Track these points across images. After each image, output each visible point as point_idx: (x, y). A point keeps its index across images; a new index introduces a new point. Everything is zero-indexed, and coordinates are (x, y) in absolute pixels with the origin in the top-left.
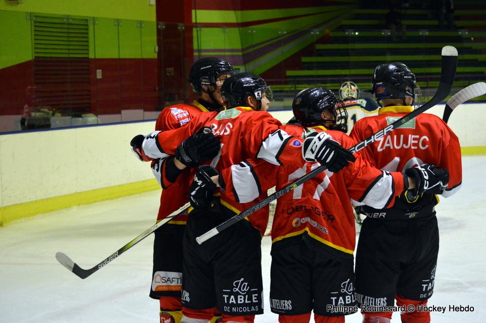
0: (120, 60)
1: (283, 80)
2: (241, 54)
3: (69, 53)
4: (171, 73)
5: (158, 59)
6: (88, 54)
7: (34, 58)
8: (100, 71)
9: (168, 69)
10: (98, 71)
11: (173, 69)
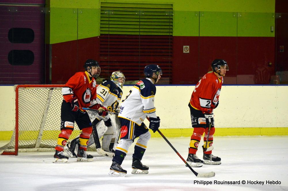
7: (100, 35)
8: (188, 47)
9: (280, 47)
10: (184, 46)
11: (283, 46)
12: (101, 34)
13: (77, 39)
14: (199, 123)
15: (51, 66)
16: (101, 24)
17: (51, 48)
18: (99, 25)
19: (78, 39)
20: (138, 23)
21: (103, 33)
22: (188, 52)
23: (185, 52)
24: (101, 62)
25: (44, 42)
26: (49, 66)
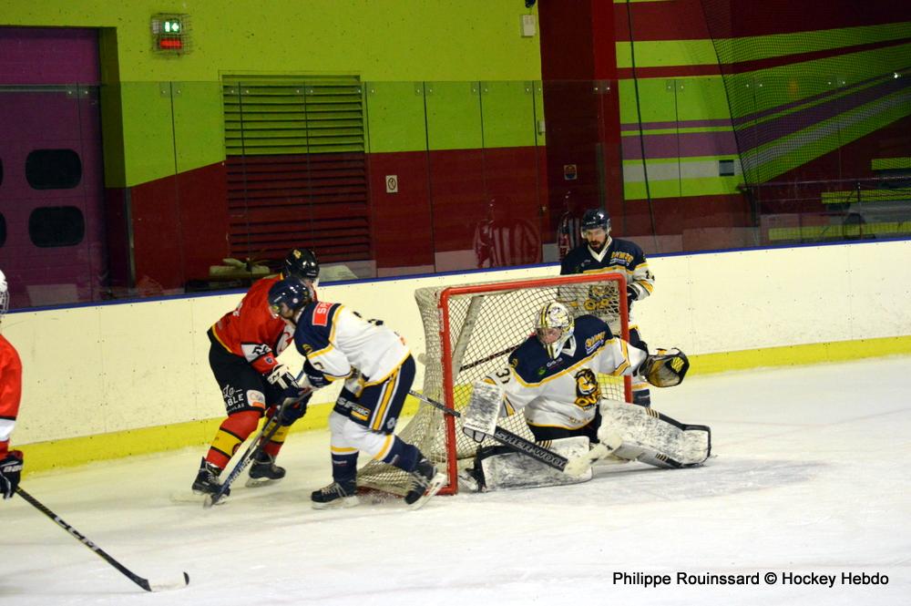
0: (428, 153)
1: (840, 181)
2: (730, 129)
3: (308, 146)
4: (573, 175)
5: (547, 147)
6: (362, 144)
7: (225, 159)
8: (395, 177)
9: (565, 167)
10: (388, 178)
11: (575, 166)
12: (228, 156)
13: (175, 173)
14: (251, 403)
15: (132, 245)
16: (227, 130)
17: (128, 197)
18: (222, 135)
19: (179, 172)
20: (303, 125)
21: (233, 152)
22: (396, 190)
23: (389, 191)
24: (232, 225)
25: (104, 184)
26: (128, 244)
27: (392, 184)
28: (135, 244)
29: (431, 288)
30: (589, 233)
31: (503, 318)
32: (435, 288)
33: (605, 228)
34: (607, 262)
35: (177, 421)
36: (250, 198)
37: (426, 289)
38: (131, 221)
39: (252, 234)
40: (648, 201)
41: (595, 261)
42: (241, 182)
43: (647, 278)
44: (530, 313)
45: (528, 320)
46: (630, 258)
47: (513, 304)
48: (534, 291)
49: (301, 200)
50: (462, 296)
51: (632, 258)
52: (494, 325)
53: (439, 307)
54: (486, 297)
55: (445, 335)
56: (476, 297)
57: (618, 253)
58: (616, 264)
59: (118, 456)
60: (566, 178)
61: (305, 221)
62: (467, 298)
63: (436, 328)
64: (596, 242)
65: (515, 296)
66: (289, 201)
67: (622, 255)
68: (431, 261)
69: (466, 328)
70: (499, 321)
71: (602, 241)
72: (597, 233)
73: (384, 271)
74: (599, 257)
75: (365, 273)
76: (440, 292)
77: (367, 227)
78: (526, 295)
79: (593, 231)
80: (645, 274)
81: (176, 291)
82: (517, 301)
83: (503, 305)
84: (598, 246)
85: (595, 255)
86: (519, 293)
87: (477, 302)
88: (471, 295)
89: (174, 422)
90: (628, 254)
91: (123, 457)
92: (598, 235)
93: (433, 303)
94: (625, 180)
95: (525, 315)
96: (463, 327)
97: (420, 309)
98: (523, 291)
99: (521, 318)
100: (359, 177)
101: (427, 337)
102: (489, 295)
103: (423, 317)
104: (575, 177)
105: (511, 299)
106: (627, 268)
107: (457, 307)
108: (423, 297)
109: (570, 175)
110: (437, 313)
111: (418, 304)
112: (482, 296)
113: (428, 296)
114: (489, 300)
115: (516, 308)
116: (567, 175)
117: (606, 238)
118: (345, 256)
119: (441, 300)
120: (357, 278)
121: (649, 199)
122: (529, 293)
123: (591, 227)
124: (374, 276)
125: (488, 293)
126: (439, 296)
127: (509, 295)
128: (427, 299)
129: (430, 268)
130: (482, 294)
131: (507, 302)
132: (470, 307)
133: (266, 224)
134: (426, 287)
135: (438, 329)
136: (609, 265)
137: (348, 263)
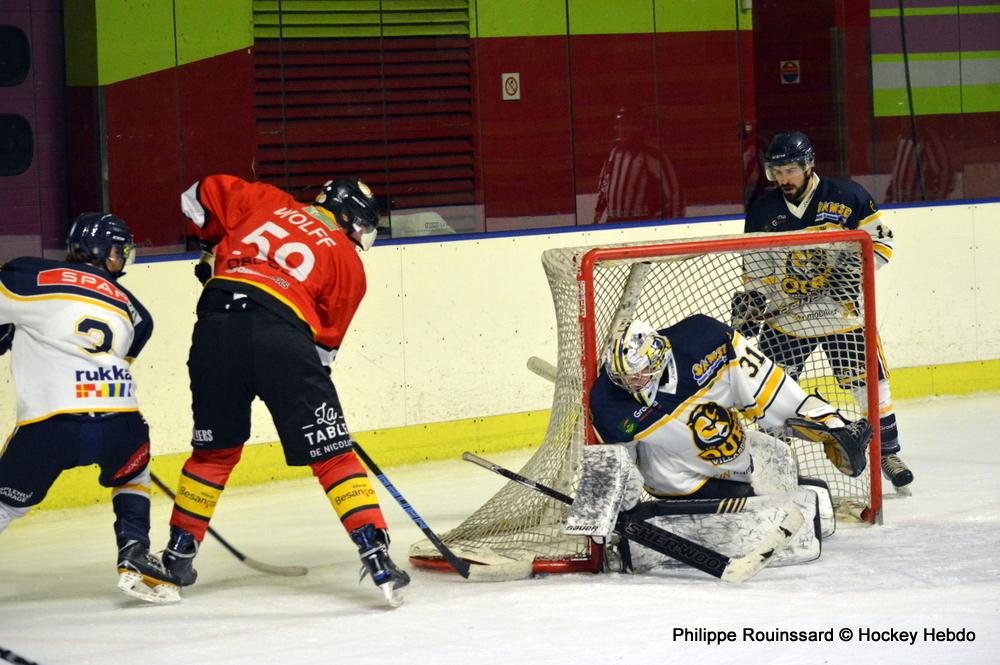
0: (568, 38)
3: (382, 25)
4: (795, 77)
5: (755, 32)
6: (466, 24)
7: (252, 43)
8: (516, 76)
9: (782, 64)
10: (505, 76)
11: (797, 63)
12: (257, 40)
13: (174, 65)
15: (106, 176)
17: (102, 102)
18: (249, 6)
19: (180, 63)
21: (265, 34)
22: (517, 96)
23: (506, 97)
24: (261, 147)
25: (64, 80)
26: (100, 174)
27: (511, 86)
28: (109, 176)
29: (568, 250)
30: (779, 172)
31: (680, 297)
32: (575, 248)
33: (802, 164)
34: (809, 219)
35: (171, 452)
36: (289, 106)
37: (559, 250)
38: (104, 139)
39: (293, 161)
40: (911, 118)
41: (791, 216)
42: (276, 80)
43: (881, 236)
44: (722, 290)
45: (719, 302)
46: (846, 211)
47: (697, 276)
48: (729, 256)
49: (369, 110)
50: (616, 262)
51: (850, 210)
52: (667, 307)
53: (579, 278)
54: (653, 265)
55: (588, 324)
56: (638, 264)
57: (826, 205)
58: (826, 220)
59: (79, 504)
60: (784, 82)
61: (373, 142)
62: (625, 265)
63: (574, 311)
64: (789, 186)
65: (700, 264)
66: (350, 111)
67: (834, 207)
68: (571, 208)
69: (622, 312)
70: (674, 302)
71: (798, 183)
72: (789, 171)
73: (495, 223)
74: (798, 211)
75: (466, 224)
76: (581, 256)
77: (470, 153)
78: (716, 263)
79: (784, 168)
80: (877, 232)
81: (173, 248)
82: (703, 271)
83: (681, 278)
84: (794, 191)
85: (792, 208)
86: (706, 259)
87: (640, 271)
88: (630, 262)
89: (166, 452)
90: (843, 206)
91: (85, 505)
92: (791, 174)
93: (569, 271)
94: (875, 86)
95: (715, 294)
96: (618, 310)
97: (551, 283)
98: (712, 256)
99: (708, 298)
100: (461, 74)
101: (560, 326)
102: (659, 263)
103: (554, 294)
104: (798, 81)
105: (694, 269)
106: (844, 226)
107: (608, 280)
108: (555, 263)
109: (790, 78)
110: (577, 288)
111: (547, 274)
112: (648, 263)
113: (562, 262)
114: (657, 268)
115: (700, 283)
116: (786, 77)
117: (807, 179)
118: (437, 198)
119: (583, 268)
120: (453, 231)
121: (912, 115)
122: (723, 259)
123: (781, 162)
124: (481, 229)
125: (659, 258)
126: (579, 262)
127: (690, 262)
128: (560, 266)
129: (569, 219)
130: (647, 259)
131: (687, 273)
132: (629, 279)
133: (312, 145)
134: (560, 247)
135: (577, 314)
136: (814, 224)
137: (438, 208)
